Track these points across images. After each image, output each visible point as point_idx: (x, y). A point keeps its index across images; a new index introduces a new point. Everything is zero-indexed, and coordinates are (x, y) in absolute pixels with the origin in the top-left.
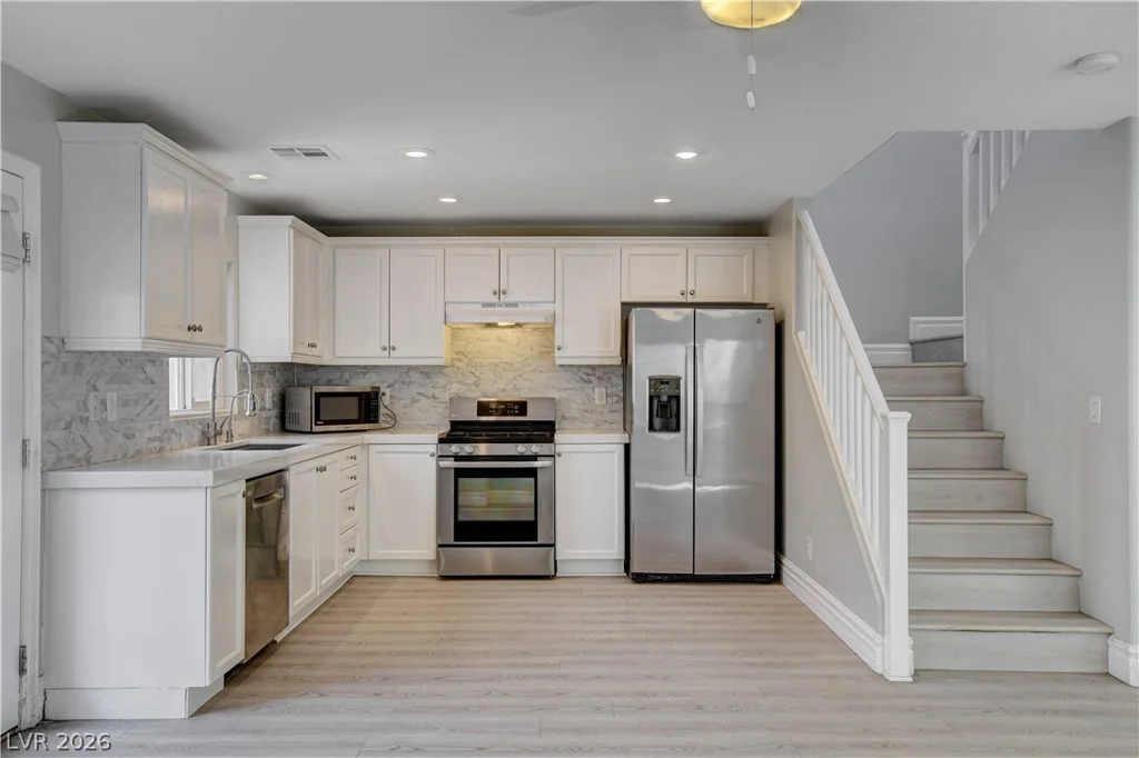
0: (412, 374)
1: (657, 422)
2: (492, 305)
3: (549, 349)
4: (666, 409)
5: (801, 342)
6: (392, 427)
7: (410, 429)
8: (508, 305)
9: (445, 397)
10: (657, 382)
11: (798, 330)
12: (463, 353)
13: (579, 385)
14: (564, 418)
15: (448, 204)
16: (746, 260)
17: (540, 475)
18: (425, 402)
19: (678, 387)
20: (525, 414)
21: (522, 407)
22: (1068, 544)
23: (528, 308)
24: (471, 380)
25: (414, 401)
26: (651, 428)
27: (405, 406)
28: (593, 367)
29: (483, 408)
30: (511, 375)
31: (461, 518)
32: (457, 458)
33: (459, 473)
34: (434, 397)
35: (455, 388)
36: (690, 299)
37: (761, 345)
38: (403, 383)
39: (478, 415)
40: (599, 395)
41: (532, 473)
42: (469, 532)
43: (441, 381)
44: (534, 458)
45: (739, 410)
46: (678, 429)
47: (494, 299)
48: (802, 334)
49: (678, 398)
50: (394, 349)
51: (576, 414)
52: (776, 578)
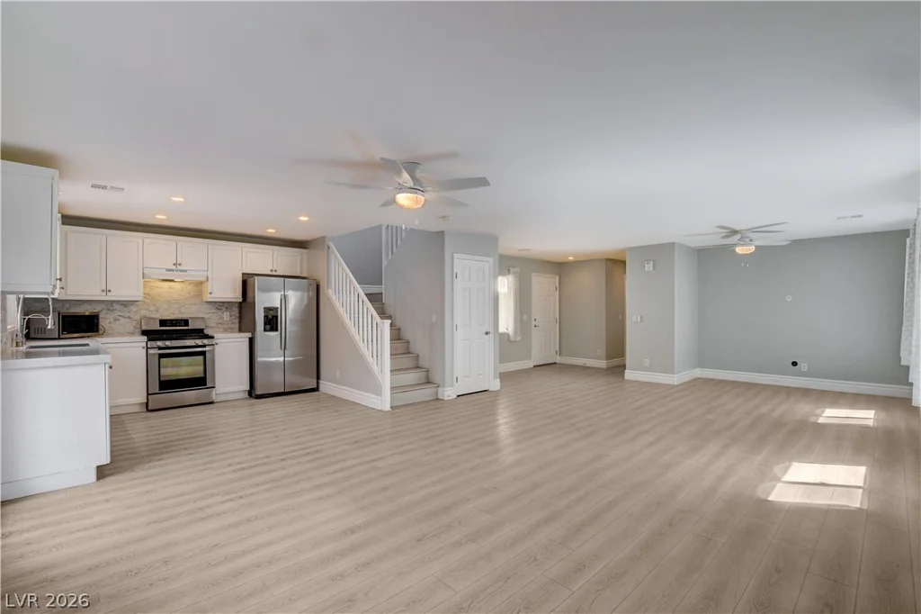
0: (114, 305)
1: (268, 327)
2: (173, 270)
3: (200, 294)
4: (272, 322)
5: (330, 294)
6: (102, 335)
7: (112, 335)
8: (181, 271)
9: (137, 317)
10: (267, 310)
11: (328, 288)
12: (148, 295)
13: (215, 311)
14: (207, 327)
15: (161, 218)
16: (299, 258)
17: (207, 354)
18: (123, 320)
19: (277, 312)
20: (188, 325)
21: (186, 322)
22: (424, 362)
23: (193, 273)
24: (153, 308)
25: (116, 320)
26: (265, 330)
27: (110, 323)
28: (223, 302)
29: (163, 322)
30: (178, 306)
31: (162, 379)
32: (160, 348)
33: (161, 356)
34: (129, 317)
35: (143, 313)
36: (274, 273)
37: (311, 294)
38: (109, 310)
39: (161, 326)
40: (226, 316)
41: (203, 353)
42: (168, 385)
43: (134, 308)
44: (204, 346)
45: (302, 322)
46: (277, 330)
47: (174, 268)
48: (330, 291)
49: (277, 317)
50: (109, 291)
51: (213, 325)
52: (316, 389)
